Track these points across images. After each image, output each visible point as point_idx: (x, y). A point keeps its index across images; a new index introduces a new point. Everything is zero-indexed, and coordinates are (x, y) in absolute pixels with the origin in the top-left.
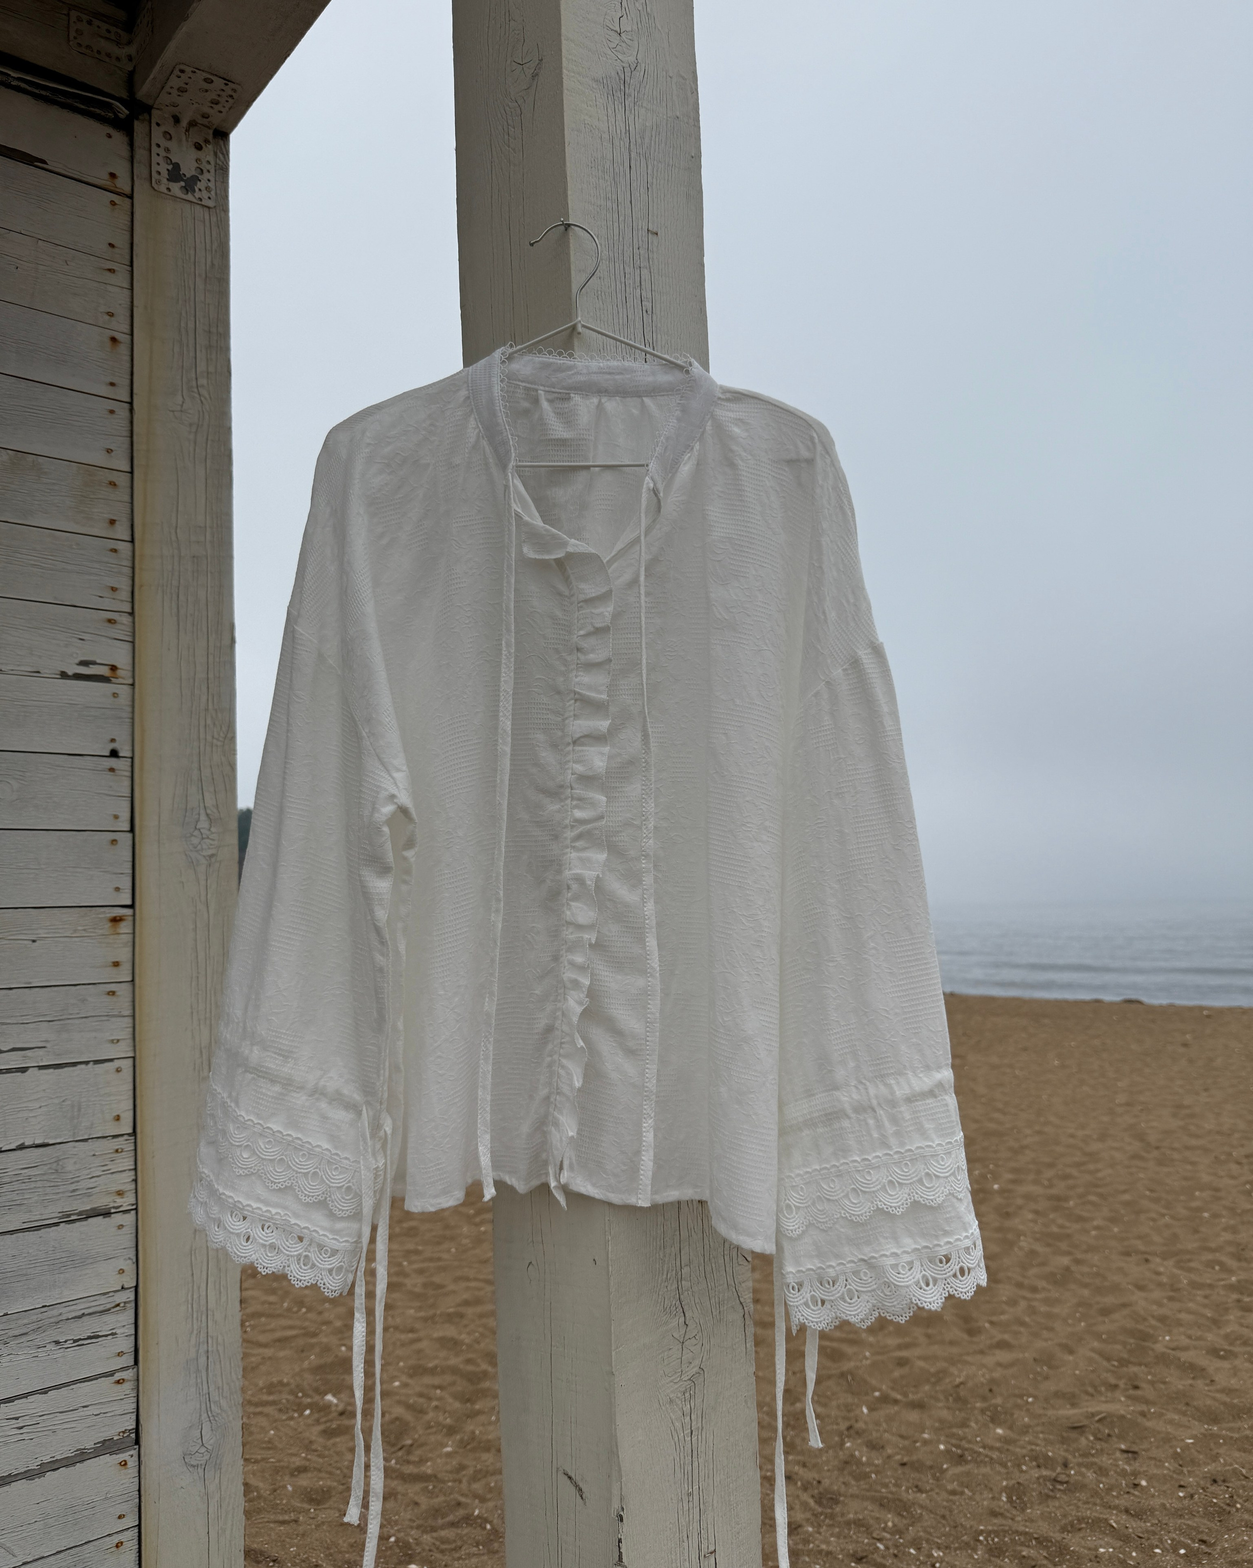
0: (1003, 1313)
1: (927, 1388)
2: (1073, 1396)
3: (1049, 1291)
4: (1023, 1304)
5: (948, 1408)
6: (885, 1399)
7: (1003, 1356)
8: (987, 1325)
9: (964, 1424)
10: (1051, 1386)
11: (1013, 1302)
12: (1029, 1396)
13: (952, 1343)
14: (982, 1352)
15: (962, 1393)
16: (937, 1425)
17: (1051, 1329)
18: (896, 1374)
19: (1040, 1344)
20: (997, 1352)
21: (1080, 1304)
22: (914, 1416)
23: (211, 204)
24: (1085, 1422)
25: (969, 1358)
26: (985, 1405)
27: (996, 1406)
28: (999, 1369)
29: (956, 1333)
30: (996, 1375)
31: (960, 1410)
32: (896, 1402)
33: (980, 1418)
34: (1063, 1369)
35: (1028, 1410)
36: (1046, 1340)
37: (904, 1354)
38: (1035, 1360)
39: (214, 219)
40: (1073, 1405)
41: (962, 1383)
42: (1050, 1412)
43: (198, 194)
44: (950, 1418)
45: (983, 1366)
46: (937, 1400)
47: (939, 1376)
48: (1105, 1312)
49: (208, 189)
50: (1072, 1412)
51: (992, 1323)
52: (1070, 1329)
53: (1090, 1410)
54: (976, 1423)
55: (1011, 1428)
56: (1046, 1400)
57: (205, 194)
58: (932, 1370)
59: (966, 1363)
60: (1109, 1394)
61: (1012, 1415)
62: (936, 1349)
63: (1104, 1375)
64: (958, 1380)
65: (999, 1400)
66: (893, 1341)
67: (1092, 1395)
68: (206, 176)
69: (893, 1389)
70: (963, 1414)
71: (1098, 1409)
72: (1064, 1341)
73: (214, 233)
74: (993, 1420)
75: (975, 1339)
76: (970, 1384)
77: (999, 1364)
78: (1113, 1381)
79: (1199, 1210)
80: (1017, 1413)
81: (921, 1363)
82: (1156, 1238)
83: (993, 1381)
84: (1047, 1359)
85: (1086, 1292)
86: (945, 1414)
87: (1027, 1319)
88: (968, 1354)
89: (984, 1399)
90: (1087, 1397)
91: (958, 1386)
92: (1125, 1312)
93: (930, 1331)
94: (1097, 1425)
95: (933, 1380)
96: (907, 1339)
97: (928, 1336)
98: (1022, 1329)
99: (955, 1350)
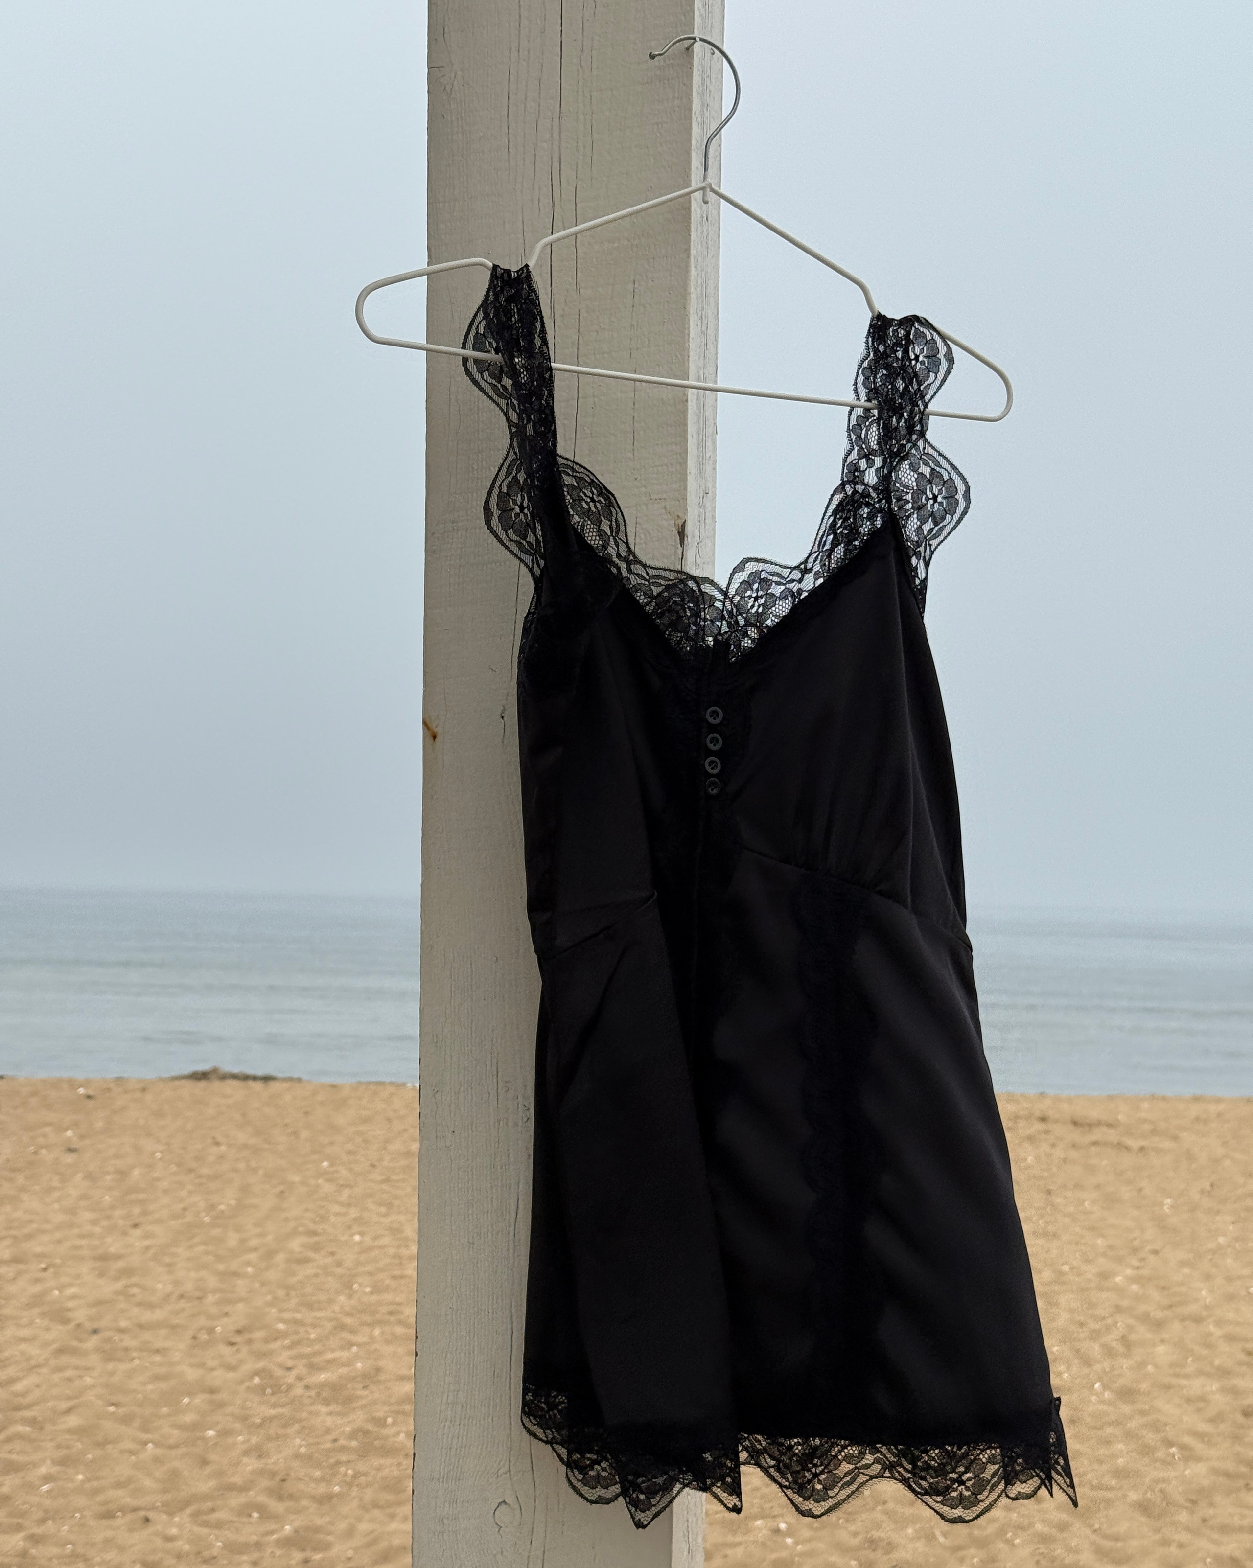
79: (194, 1427)
82: (148, 1483)
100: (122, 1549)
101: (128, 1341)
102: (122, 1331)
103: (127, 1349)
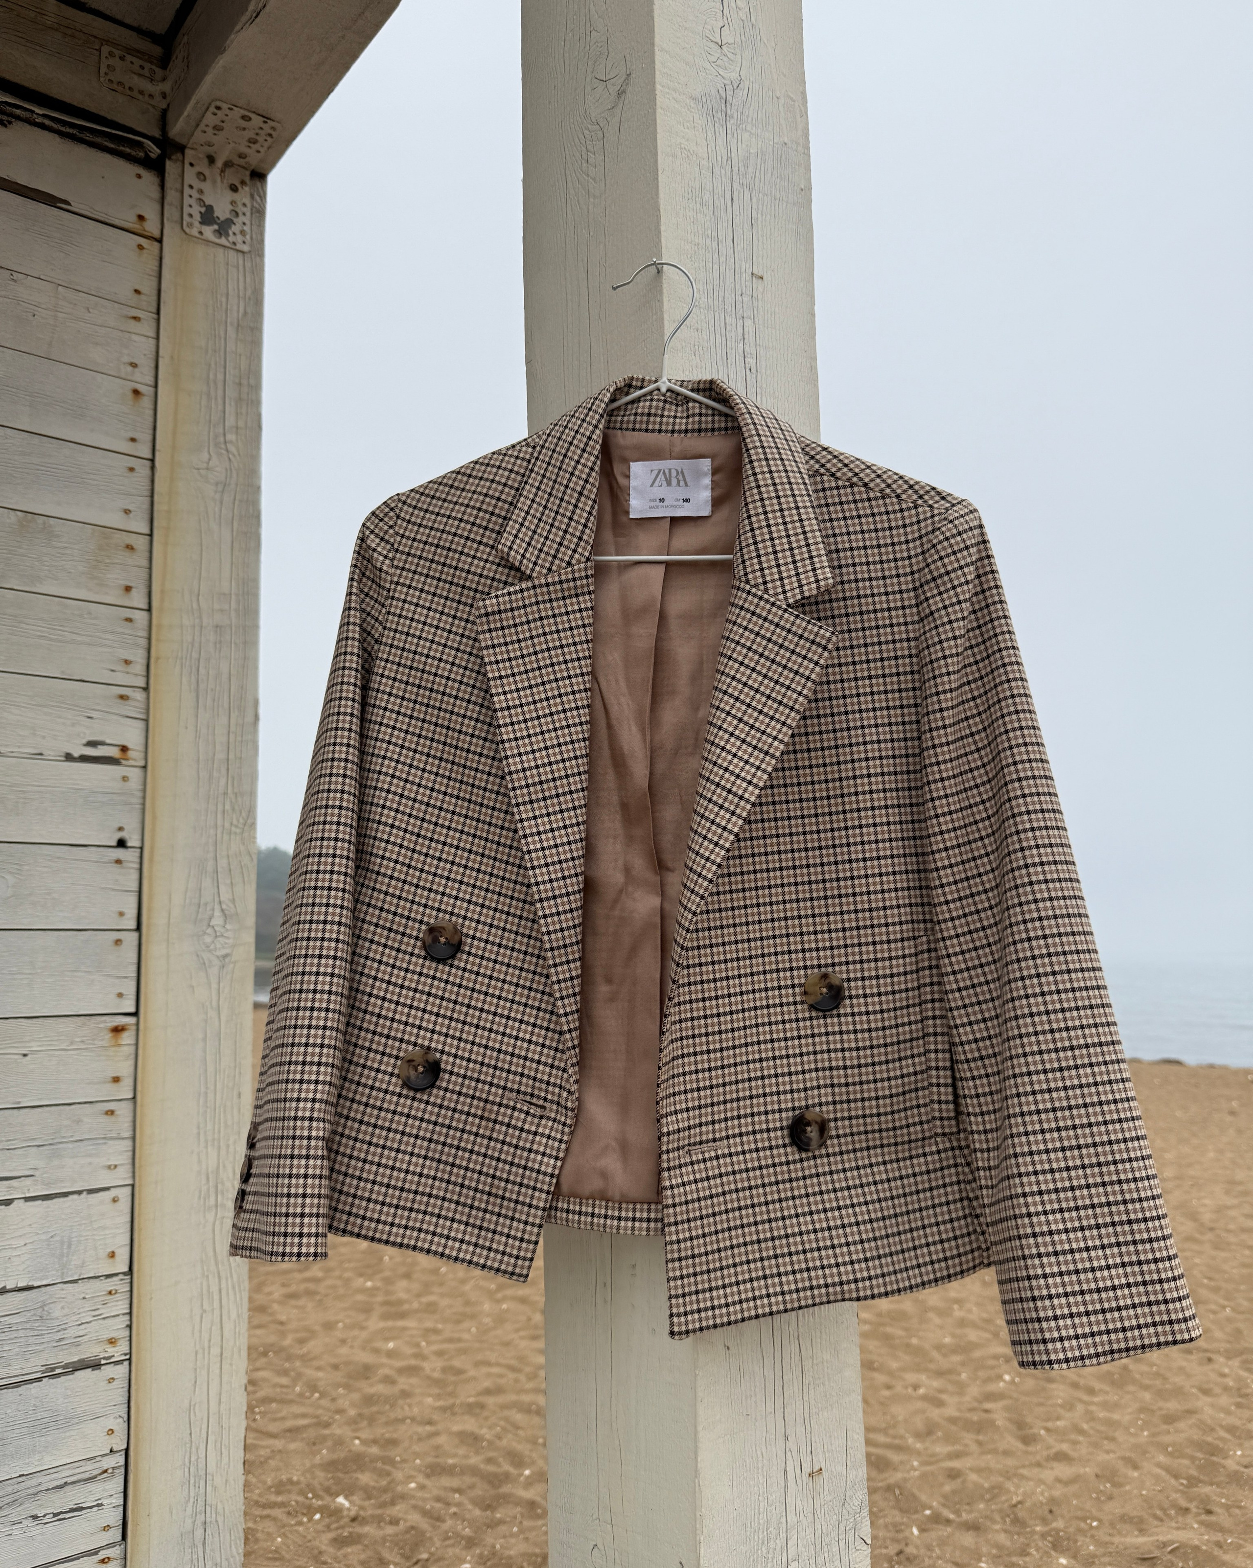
0: (1058, 1418)
1: (982, 1506)
2: (1141, 1520)
3: (1107, 1393)
4: (1080, 1408)
5: (1006, 1531)
6: (937, 1519)
7: (1063, 1470)
8: (1042, 1432)
9: (1024, 1553)
10: (1114, 1508)
11: (1069, 1406)
12: (1094, 1519)
13: (1006, 1453)
14: (1038, 1465)
15: (1021, 1514)
16: (994, 1551)
17: (1113, 1439)
18: (947, 1488)
19: (1102, 1457)
20: (1055, 1464)
21: (1142, 1410)
22: (968, 1539)
23: (246, 248)
24: (1156, 1553)
25: (1024, 1472)
26: (1046, 1529)
27: (1058, 1531)
28: (1058, 1485)
29: (1010, 1442)
30: (1057, 1493)
31: (1018, 1534)
32: (948, 1522)
33: (1040, 1544)
34: (1128, 1488)
35: (1092, 1536)
36: (1108, 1452)
37: (955, 1464)
38: (1097, 1476)
39: (248, 264)
40: (1142, 1531)
41: (1020, 1502)
42: (1117, 1540)
43: (232, 238)
44: (1008, 1543)
45: (1041, 1482)
46: (994, 1522)
47: (996, 1491)
48: (1170, 1419)
49: (243, 233)
50: (1141, 1540)
51: (1048, 1430)
52: (1132, 1440)
53: (1161, 1538)
54: (1037, 1550)
55: (1075, 1557)
56: (1112, 1525)
57: (239, 238)
58: (986, 1485)
59: (1023, 1477)
60: (1180, 1519)
61: (1076, 1541)
62: (989, 1460)
63: (1174, 1496)
64: (1015, 1500)
65: (1059, 1524)
66: (941, 1449)
67: (1161, 1520)
68: (242, 218)
69: (944, 1505)
70: (1022, 1540)
71: (1169, 1537)
72: (1128, 1454)
73: (248, 280)
74: (1055, 1546)
75: (1030, 1449)
76: (1028, 1504)
77: (1058, 1480)
78: (1184, 1503)
80: (1081, 1539)
81: (973, 1477)
83: (1052, 1500)
84: (1108, 1475)
85: (1147, 1396)
86: (1002, 1538)
87: (1085, 1426)
88: (1024, 1466)
89: (1044, 1521)
90: (1156, 1523)
91: (1015, 1506)
92: (1193, 1420)
93: (981, 1438)
94: (1169, 1557)
95: (987, 1496)
96: (957, 1447)
97: (980, 1443)
98: (1081, 1438)
99: (1010, 1462)
100: (1189, 1376)
101: (1232, 1239)
102: (1229, 1231)
103: (1229, 1244)
